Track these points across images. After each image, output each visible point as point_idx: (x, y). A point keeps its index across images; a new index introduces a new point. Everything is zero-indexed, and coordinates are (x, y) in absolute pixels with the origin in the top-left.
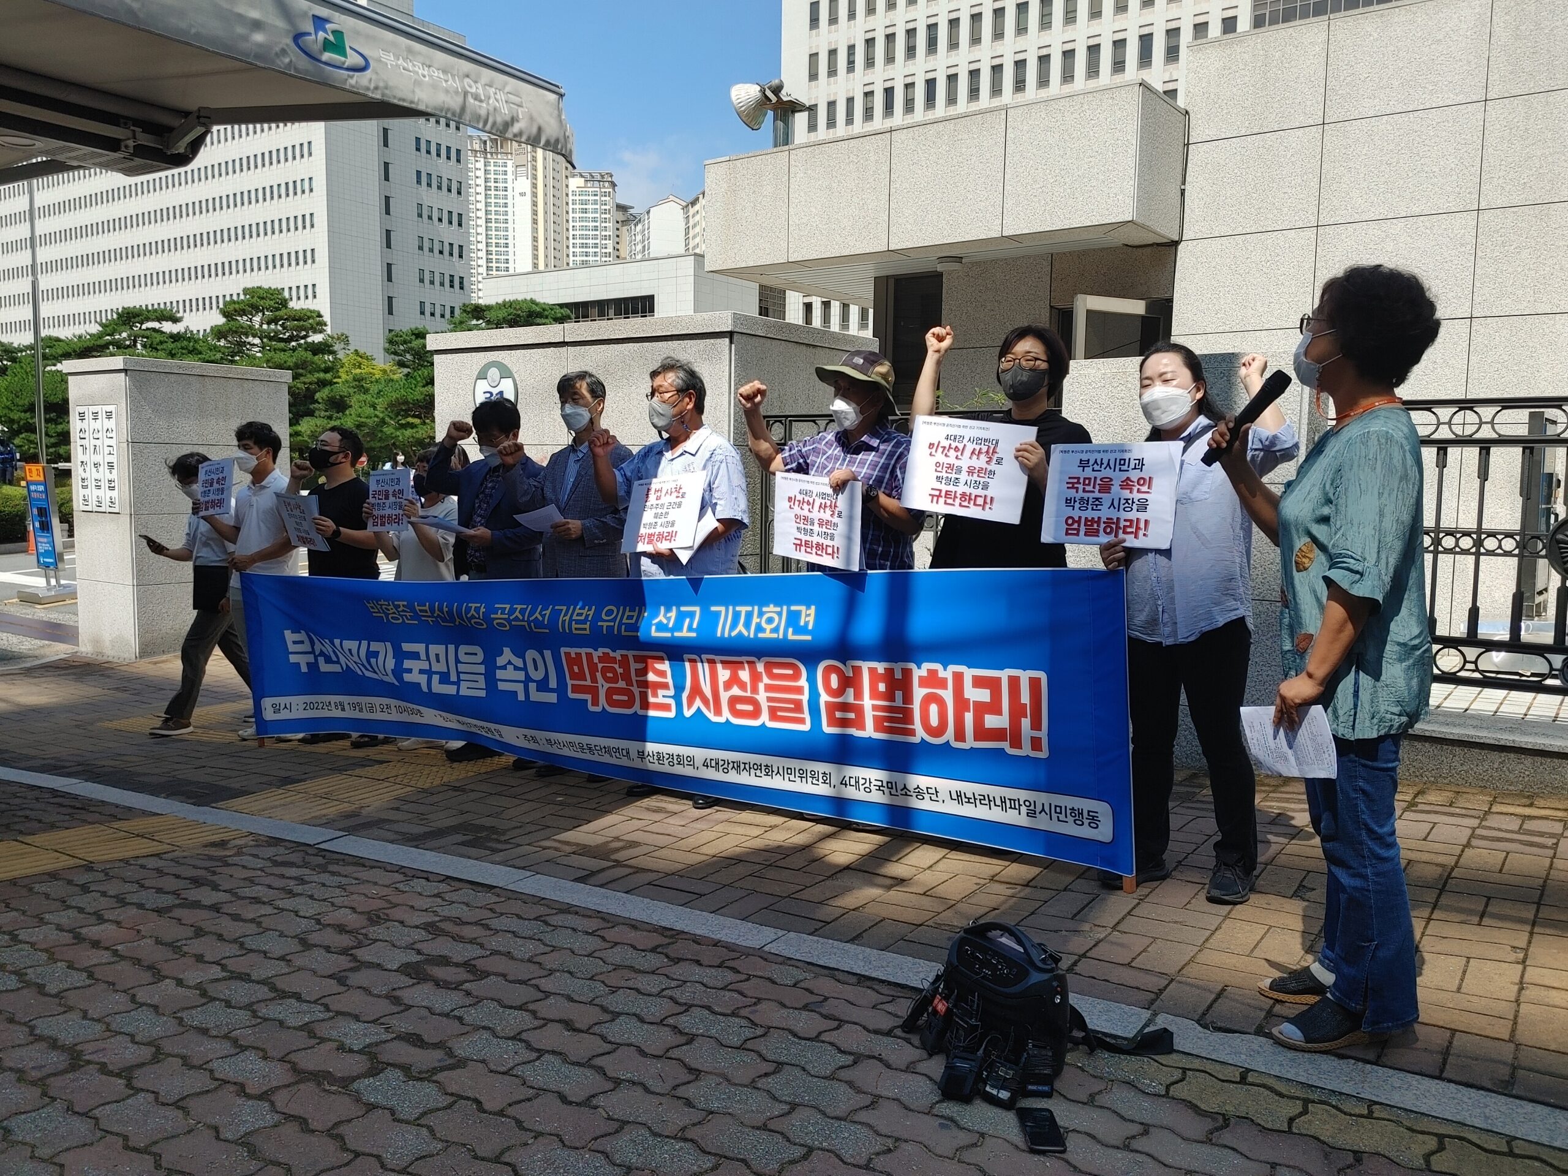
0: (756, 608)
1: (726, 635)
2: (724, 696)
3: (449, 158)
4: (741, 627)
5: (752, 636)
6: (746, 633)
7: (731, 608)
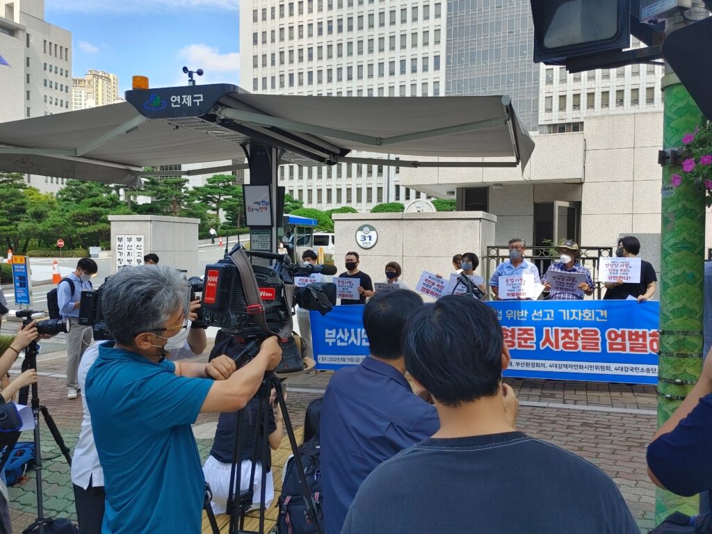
0: (580, 311)
1: (568, 319)
2: (561, 343)
3: (61, 90)
4: (574, 317)
5: (580, 319)
6: (577, 319)
7: (568, 311)
